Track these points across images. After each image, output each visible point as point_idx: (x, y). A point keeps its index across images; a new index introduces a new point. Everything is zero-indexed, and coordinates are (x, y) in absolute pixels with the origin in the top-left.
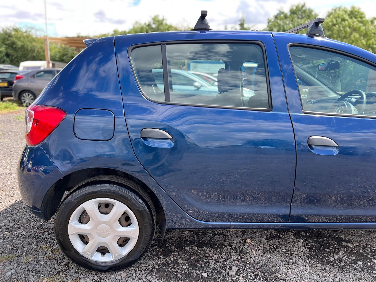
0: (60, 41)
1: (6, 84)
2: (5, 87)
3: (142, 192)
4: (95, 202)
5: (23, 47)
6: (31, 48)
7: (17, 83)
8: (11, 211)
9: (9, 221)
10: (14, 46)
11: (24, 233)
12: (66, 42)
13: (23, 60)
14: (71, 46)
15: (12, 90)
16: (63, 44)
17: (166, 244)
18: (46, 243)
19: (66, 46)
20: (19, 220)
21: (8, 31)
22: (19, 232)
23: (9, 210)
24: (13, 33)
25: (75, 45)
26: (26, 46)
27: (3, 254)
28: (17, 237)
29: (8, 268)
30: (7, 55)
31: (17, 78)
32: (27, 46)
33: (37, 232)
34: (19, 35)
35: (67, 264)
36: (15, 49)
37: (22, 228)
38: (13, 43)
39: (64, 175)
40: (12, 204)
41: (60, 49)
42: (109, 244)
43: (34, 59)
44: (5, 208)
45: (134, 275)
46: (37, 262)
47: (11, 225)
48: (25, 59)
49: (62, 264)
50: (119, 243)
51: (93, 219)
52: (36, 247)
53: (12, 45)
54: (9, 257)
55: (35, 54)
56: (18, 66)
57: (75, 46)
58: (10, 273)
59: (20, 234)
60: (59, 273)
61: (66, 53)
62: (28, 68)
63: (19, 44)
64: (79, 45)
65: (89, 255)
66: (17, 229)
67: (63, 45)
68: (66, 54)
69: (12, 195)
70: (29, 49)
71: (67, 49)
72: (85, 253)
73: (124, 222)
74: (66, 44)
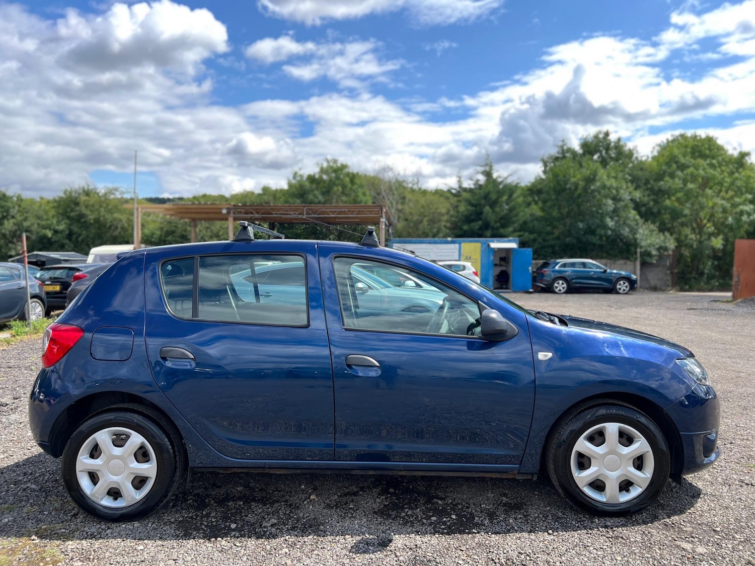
0: (162, 210)
1: (58, 288)
2: (56, 293)
3: (165, 423)
4: (108, 431)
5: (97, 221)
6: (111, 222)
7: (75, 285)
8: (23, 465)
9: (19, 475)
10: (83, 220)
11: (33, 486)
12: (172, 212)
13: (96, 243)
14: (181, 218)
15: (65, 298)
16: (168, 214)
17: (206, 499)
18: (57, 496)
19: (173, 217)
20: (31, 474)
21: (73, 194)
22: (28, 485)
23: (21, 464)
24: (83, 198)
25: (190, 216)
26: (102, 219)
27: (3, 505)
28: (24, 490)
29: (5, 516)
30: (70, 236)
31: (77, 278)
32: (106, 219)
33: (50, 486)
34: (91, 202)
35: (75, 515)
36: (86, 225)
37: (32, 481)
38: (81, 216)
39: (76, 400)
40: (26, 457)
41: (162, 223)
42: (121, 486)
43: (115, 241)
44: (17, 461)
45: (150, 525)
46: (40, 512)
47: (20, 478)
48: (100, 241)
49: (69, 514)
50: (133, 484)
51: (105, 453)
52: (44, 499)
53: (80, 219)
54: (9, 508)
55: (116, 233)
56: (87, 254)
57: (189, 218)
58: (6, 520)
59: (27, 487)
60: (62, 522)
61: (173, 229)
62: (102, 257)
63: (91, 217)
64: (194, 216)
65: (98, 498)
66: (26, 482)
67: (168, 217)
68: (173, 232)
69: (30, 448)
70: (108, 225)
71: (176, 223)
72: (93, 495)
73: (140, 457)
74: (171, 215)
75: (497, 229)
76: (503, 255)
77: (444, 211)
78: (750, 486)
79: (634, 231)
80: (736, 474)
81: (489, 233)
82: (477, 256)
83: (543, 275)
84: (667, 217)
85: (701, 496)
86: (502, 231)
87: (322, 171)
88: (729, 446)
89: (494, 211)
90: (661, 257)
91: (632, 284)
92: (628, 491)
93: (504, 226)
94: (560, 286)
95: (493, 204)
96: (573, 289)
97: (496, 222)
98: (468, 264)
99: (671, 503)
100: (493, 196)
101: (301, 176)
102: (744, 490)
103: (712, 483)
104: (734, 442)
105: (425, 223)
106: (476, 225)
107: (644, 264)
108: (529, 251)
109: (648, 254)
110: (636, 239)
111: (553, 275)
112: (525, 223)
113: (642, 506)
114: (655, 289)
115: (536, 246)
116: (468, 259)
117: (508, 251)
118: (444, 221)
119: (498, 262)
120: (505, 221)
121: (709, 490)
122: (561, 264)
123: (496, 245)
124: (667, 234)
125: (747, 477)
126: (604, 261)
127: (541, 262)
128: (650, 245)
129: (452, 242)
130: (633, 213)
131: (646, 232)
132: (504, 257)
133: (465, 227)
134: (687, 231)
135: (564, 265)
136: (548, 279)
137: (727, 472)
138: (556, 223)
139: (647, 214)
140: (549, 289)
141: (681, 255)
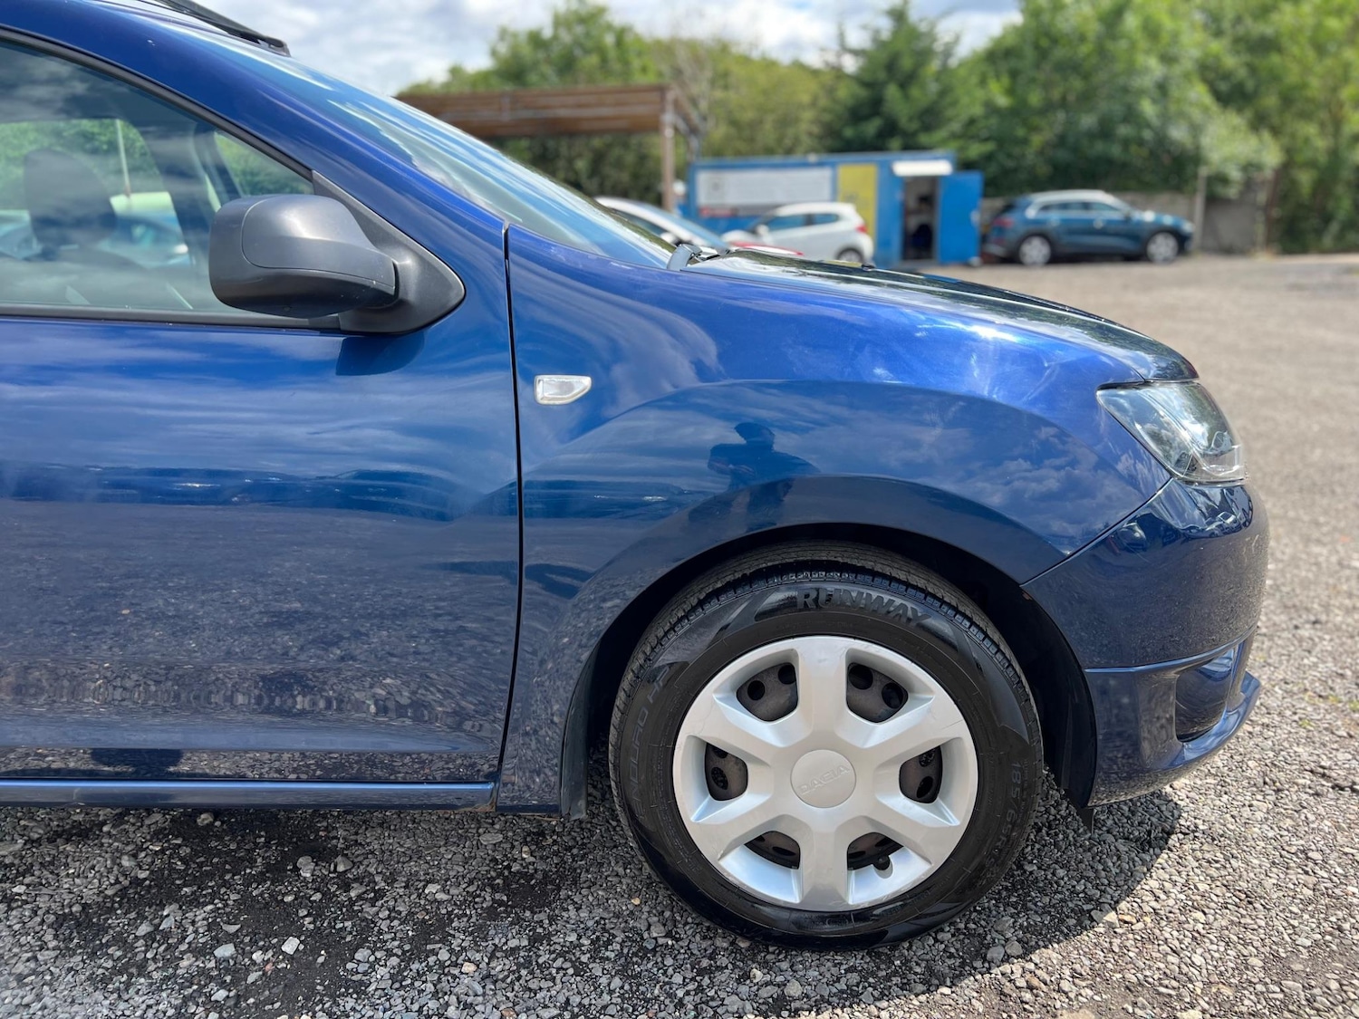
75: (914, 134)
76: (924, 190)
77: (805, 98)
78: (1347, 793)
79: (1196, 130)
80: (1310, 740)
81: (895, 143)
82: (870, 193)
83: (1001, 229)
84: (1271, 101)
85: (1173, 840)
86: (924, 139)
87: (559, 22)
88: (1306, 632)
89: (906, 97)
90: (1249, 185)
91: (1182, 242)
92: (884, 866)
93: (927, 128)
94: (1036, 250)
95: (907, 81)
96: (1060, 257)
97: (911, 119)
98: (846, 210)
99: (1061, 872)
100: (906, 63)
101: (515, 35)
102: (1326, 813)
103: (1223, 784)
104: (1323, 618)
105: (768, 126)
106: (871, 127)
107: (1213, 201)
108: (974, 180)
109: (1223, 179)
110: (1198, 147)
111: (1022, 230)
112: (972, 122)
113: (924, 921)
114: (1228, 251)
115: (993, 169)
116: (849, 199)
117: (933, 180)
118: (807, 123)
119: (912, 203)
120: (930, 118)
121: (1206, 810)
122: (1038, 206)
123: (908, 167)
124: (1266, 135)
125: (1342, 756)
126: (1130, 197)
127: (998, 203)
128: (1226, 160)
129: (820, 165)
130: (1199, 93)
131: (1224, 132)
132: (926, 193)
133: (849, 132)
134: (1310, 129)
135: (1046, 208)
136: (1011, 237)
137: (1282, 734)
138: (1036, 120)
139: (1231, 95)
140: (1012, 258)
141: (1294, 183)
